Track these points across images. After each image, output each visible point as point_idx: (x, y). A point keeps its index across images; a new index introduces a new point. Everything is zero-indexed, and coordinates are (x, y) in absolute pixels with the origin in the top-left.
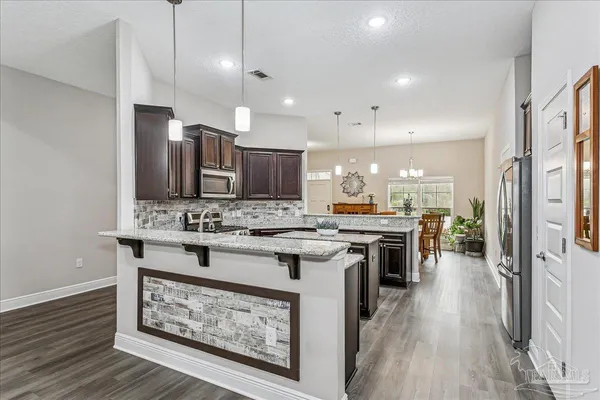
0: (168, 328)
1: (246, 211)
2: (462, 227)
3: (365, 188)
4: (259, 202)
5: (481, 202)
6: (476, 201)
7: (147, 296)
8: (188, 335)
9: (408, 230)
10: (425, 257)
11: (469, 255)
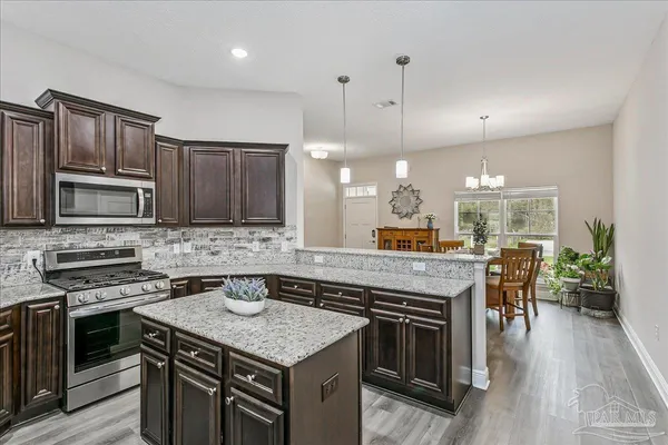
1: (200, 243)
2: (573, 267)
4: (222, 230)
5: (608, 226)
6: (598, 225)
11: (586, 314)
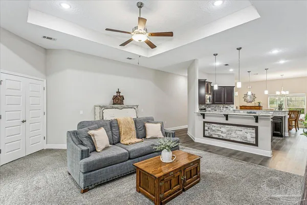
0: (214, 136)
1: (212, 108)
3: (255, 99)
4: (217, 105)
7: (206, 128)
8: (221, 137)
9: (283, 116)
10: (290, 129)
